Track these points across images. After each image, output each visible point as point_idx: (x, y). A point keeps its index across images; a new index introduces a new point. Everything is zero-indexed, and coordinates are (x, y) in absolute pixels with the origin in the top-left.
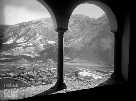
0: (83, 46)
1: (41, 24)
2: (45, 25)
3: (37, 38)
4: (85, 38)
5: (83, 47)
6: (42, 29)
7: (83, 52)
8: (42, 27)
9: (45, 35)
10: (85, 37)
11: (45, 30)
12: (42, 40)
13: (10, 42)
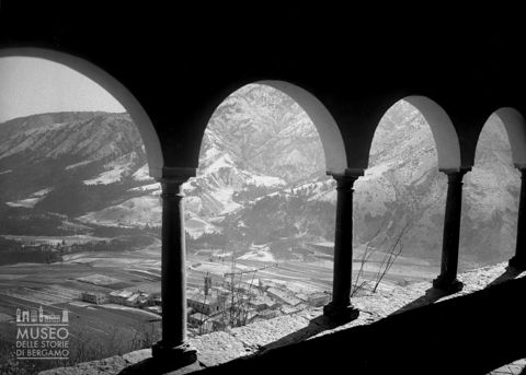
0: (394, 199)
1: (225, 107)
2: (238, 111)
3: (211, 163)
4: (401, 166)
5: (393, 203)
6: (229, 127)
7: (391, 222)
8: (227, 120)
9: (239, 151)
10: (401, 162)
11: (238, 133)
12: (227, 170)
13: (110, 177)
